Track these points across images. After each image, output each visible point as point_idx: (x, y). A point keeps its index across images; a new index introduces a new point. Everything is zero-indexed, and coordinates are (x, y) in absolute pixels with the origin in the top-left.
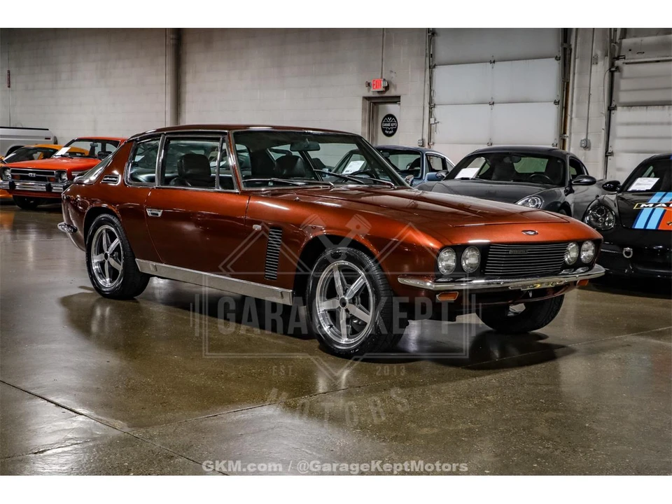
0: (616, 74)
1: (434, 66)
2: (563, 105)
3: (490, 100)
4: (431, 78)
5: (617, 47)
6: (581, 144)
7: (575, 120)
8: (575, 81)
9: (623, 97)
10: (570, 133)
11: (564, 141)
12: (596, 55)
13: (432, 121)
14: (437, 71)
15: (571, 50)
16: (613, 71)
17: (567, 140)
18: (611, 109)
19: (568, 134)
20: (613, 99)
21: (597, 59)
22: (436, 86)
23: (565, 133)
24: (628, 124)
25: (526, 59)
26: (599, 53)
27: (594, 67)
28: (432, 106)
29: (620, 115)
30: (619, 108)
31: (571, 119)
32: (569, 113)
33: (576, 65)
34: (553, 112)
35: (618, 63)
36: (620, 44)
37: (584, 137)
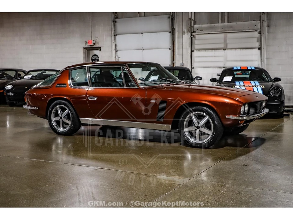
0: (193, 38)
1: (116, 35)
2: (173, 50)
3: (142, 48)
4: (115, 40)
5: (192, 28)
6: (181, 65)
7: (177, 55)
8: (177, 41)
9: (196, 47)
10: (176, 61)
12: (184, 31)
13: (117, 57)
14: (117, 37)
15: (174, 29)
16: (192, 37)
17: (175, 63)
18: (192, 51)
19: (175, 61)
20: (193, 47)
21: (185, 32)
22: (118, 43)
23: (174, 60)
24: (199, 57)
25: (157, 32)
26: (185, 30)
27: (184, 35)
28: (116, 51)
29: (195, 53)
30: (195, 51)
31: (176, 55)
32: (175, 53)
33: (177, 35)
34: (169, 52)
35: (194, 34)
36: (194, 27)
37: (181, 62)
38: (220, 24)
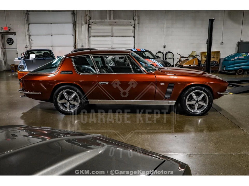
0: (90, 28)
1: (29, 24)
2: (75, 36)
3: (51, 34)
4: (28, 27)
5: (89, 22)
6: (81, 46)
7: (78, 40)
8: (77, 30)
9: (92, 34)
11: (76, 45)
12: (83, 23)
13: (31, 40)
14: (30, 25)
15: (75, 21)
16: (89, 28)
17: (77, 45)
18: (89, 37)
19: (77, 43)
20: (89, 34)
21: (83, 24)
22: (31, 30)
23: (76, 43)
24: (94, 41)
25: (62, 23)
26: (84, 23)
27: (82, 26)
28: (30, 36)
29: (92, 39)
30: (91, 37)
32: (76, 38)
33: (77, 25)
34: (72, 38)
35: (90, 26)
36: (90, 21)
37: (81, 44)
38: (108, 20)
